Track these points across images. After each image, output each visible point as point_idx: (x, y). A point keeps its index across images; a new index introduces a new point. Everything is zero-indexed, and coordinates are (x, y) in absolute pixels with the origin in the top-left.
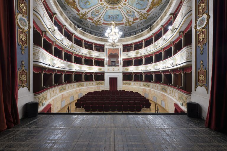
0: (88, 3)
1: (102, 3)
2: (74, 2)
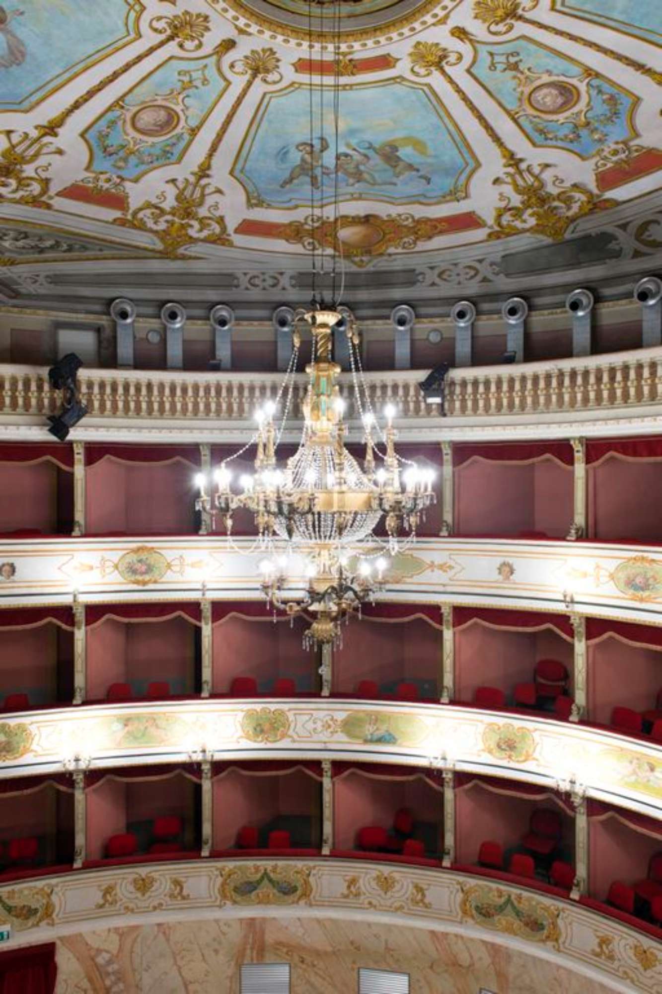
0: (406, 153)
1: (418, 56)
2: (367, 220)
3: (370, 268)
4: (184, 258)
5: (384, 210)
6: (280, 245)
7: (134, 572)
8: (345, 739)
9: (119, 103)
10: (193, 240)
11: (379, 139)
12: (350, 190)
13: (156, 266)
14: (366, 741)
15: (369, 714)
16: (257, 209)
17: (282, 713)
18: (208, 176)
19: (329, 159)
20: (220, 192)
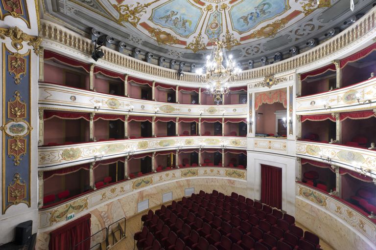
0: (187, 24)
1: (208, 6)
2: (168, 35)
3: (160, 46)
4: (121, 25)
5: (173, 34)
6: (146, 32)
7: (111, 105)
8: (159, 146)
10: (128, 21)
11: (186, 18)
12: (171, 26)
13: (112, 24)
14: (164, 146)
15: (164, 140)
16: (149, 21)
17: (147, 142)
18: (147, 7)
19: (174, 18)
20: (146, 12)
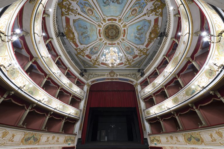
2: (151, 33)
4: (149, 54)
5: (150, 30)
6: (151, 44)
9: (125, 51)
10: (146, 52)
12: (144, 34)
13: (148, 57)
14: (191, 95)
15: (188, 89)
16: (144, 45)
17: (176, 97)
18: (137, 47)
19: (138, 36)
20: (140, 47)
